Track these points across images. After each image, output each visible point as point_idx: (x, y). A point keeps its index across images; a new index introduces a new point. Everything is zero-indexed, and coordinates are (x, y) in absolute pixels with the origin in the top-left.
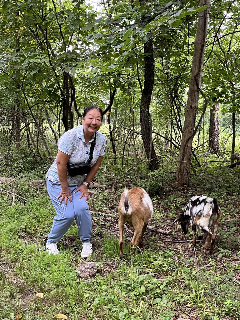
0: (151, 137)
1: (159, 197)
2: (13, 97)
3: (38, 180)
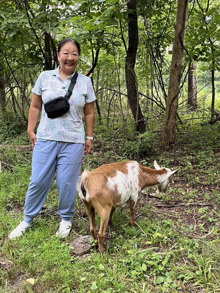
0: (138, 98)
1: (149, 159)
3: (25, 145)
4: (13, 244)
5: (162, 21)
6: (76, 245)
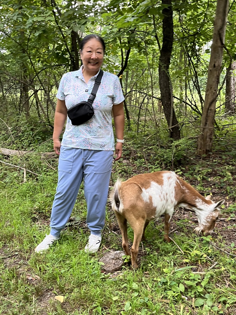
0: (171, 102)
1: (184, 169)
3: (50, 152)
4: (40, 258)
5: (198, 17)
6: (107, 261)
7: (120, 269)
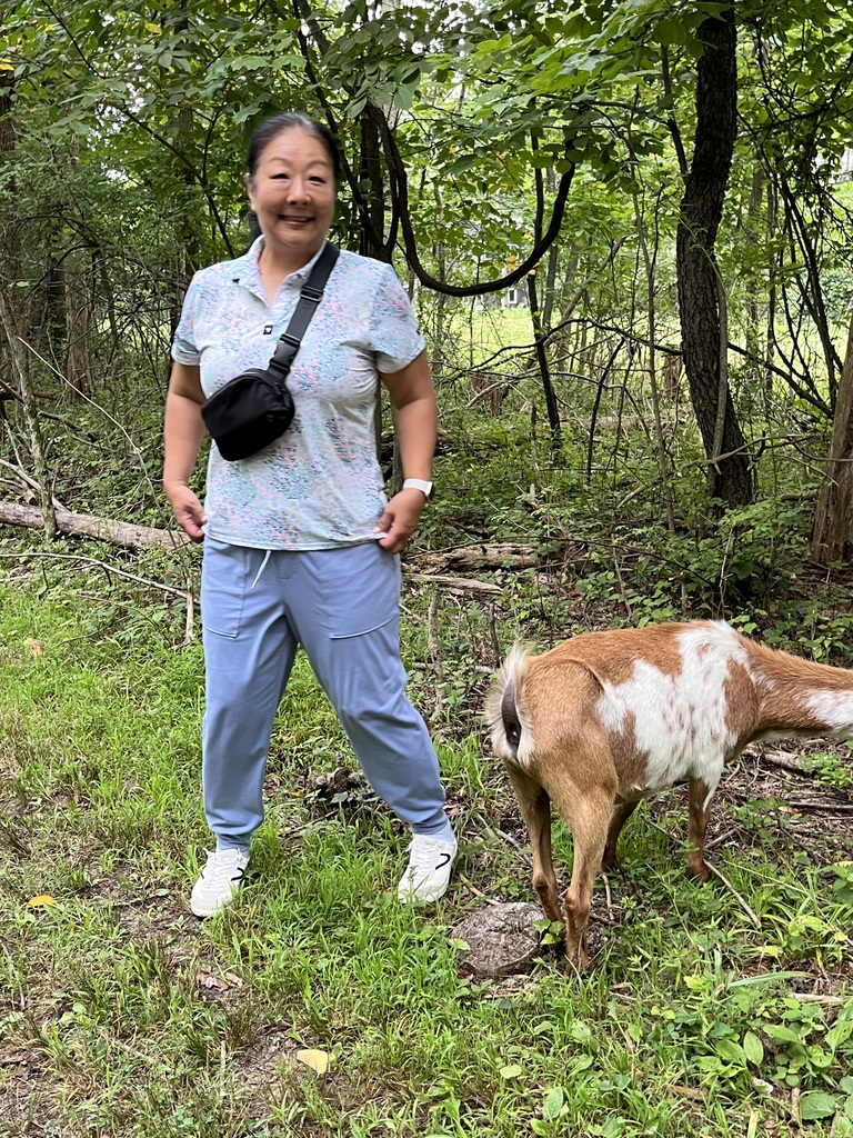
0: (722, 363)
1: (764, 613)
2: (171, 218)
4: (244, 915)
5: (830, 46)
6: (477, 936)
7: (526, 967)
